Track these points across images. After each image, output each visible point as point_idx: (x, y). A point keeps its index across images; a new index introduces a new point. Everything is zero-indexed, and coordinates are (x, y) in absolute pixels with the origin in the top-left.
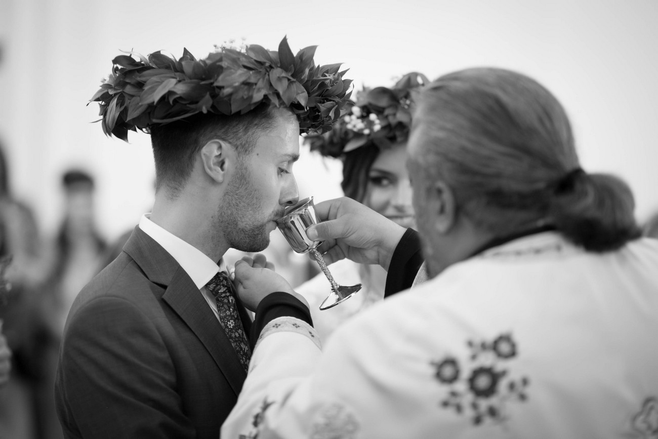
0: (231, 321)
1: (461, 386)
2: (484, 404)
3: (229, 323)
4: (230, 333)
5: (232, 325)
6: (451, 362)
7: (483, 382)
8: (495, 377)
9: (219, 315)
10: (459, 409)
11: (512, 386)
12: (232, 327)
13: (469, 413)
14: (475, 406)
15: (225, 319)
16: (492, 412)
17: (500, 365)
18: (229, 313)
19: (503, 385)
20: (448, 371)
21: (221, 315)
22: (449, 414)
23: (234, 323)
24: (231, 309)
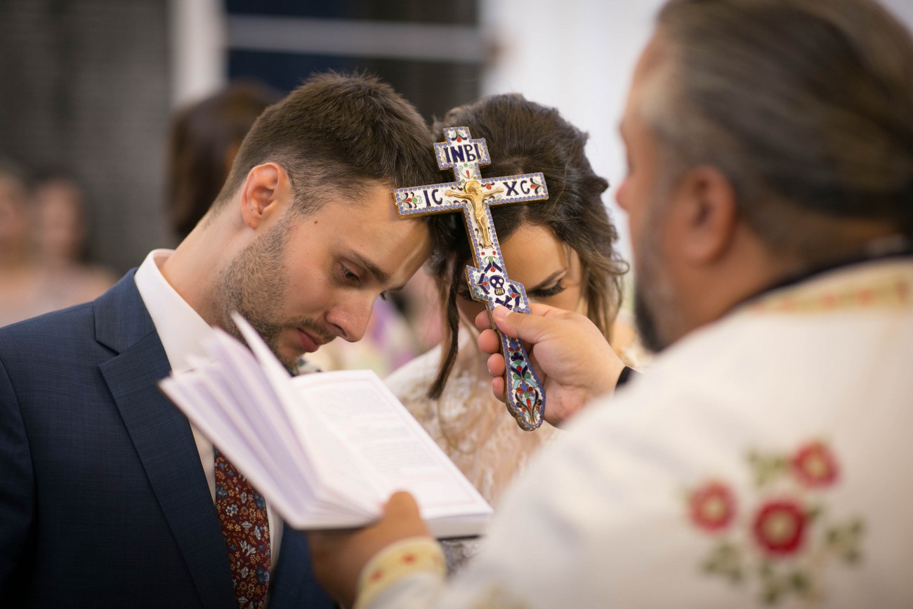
0: (233, 506)
1: (739, 535)
2: (784, 567)
3: (228, 508)
4: (225, 522)
5: (233, 512)
6: (718, 492)
7: (779, 527)
8: (801, 520)
9: (217, 493)
10: (736, 576)
11: (832, 537)
12: (231, 515)
13: (755, 585)
14: (765, 571)
15: (225, 501)
16: (799, 583)
17: (809, 498)
18: (233, 493)
19: (816, 534)
20: (714, 508)
21: (220, 493)
22: (716, 588)
23: (237, 509)
24: (237, 489)
